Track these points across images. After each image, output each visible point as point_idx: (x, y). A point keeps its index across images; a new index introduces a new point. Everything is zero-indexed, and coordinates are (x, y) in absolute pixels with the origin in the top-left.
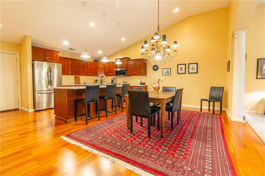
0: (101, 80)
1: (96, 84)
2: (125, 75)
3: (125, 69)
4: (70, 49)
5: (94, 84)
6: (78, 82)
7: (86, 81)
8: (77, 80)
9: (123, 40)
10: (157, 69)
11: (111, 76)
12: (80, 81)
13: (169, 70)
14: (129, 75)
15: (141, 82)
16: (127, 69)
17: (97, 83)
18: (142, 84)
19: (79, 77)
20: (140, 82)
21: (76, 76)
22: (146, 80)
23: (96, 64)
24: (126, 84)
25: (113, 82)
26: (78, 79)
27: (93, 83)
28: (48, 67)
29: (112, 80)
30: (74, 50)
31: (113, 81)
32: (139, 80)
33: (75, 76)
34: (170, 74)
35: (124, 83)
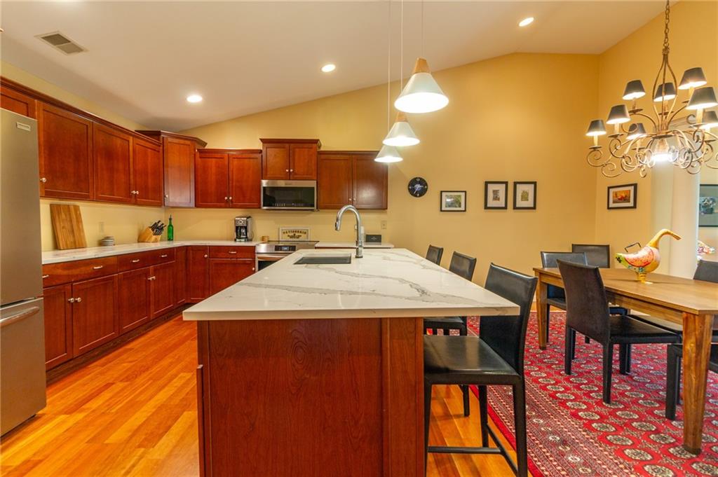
1: (156, 241)
2: (311, 206)
4: (57, 40)
6: (71, 239)
7: (109, 231)
8: (67, 225)
9: (329, 68)
10: (422, 192)
11: (233, 207)
12: (81, 230)
13: (460, 196)
16: (317, 183)
17: (159, 237)
18: (374, 238)
19: (77, 208)
21: (56, 202)
22: (384, 224)
24: (300, 239)
26: (71, 221)
29: (240, 224)
33: (51, 206)
34: (463, 208)
35: (291, 237)
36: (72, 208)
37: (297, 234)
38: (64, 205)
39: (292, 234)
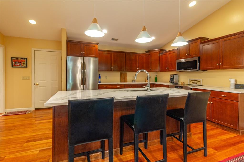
0: (156, 77)
2: (196, 69)
3: (197, 59)
4: (113, 39)
5: (146, 82)
6: (124, 80)
8: (123, 77)
9: (193, 4)
11: (169, 71)
12: (126, 78)
14: (205, 70)
15: (238, 83)
16: (199, 58)
20: (233, 82)
23: (148, 55)
25: (172, 81)
27: (145, 80)
28: (82, 62)
29: (171, 77)
30: (117, 40)
31: (173, 78)
32: (232, 78)
33: (120, 73)
35: (193, 83)
36: (125, 73)
37: (196, 82)
38: (123, 73)
39: (194, 82)
